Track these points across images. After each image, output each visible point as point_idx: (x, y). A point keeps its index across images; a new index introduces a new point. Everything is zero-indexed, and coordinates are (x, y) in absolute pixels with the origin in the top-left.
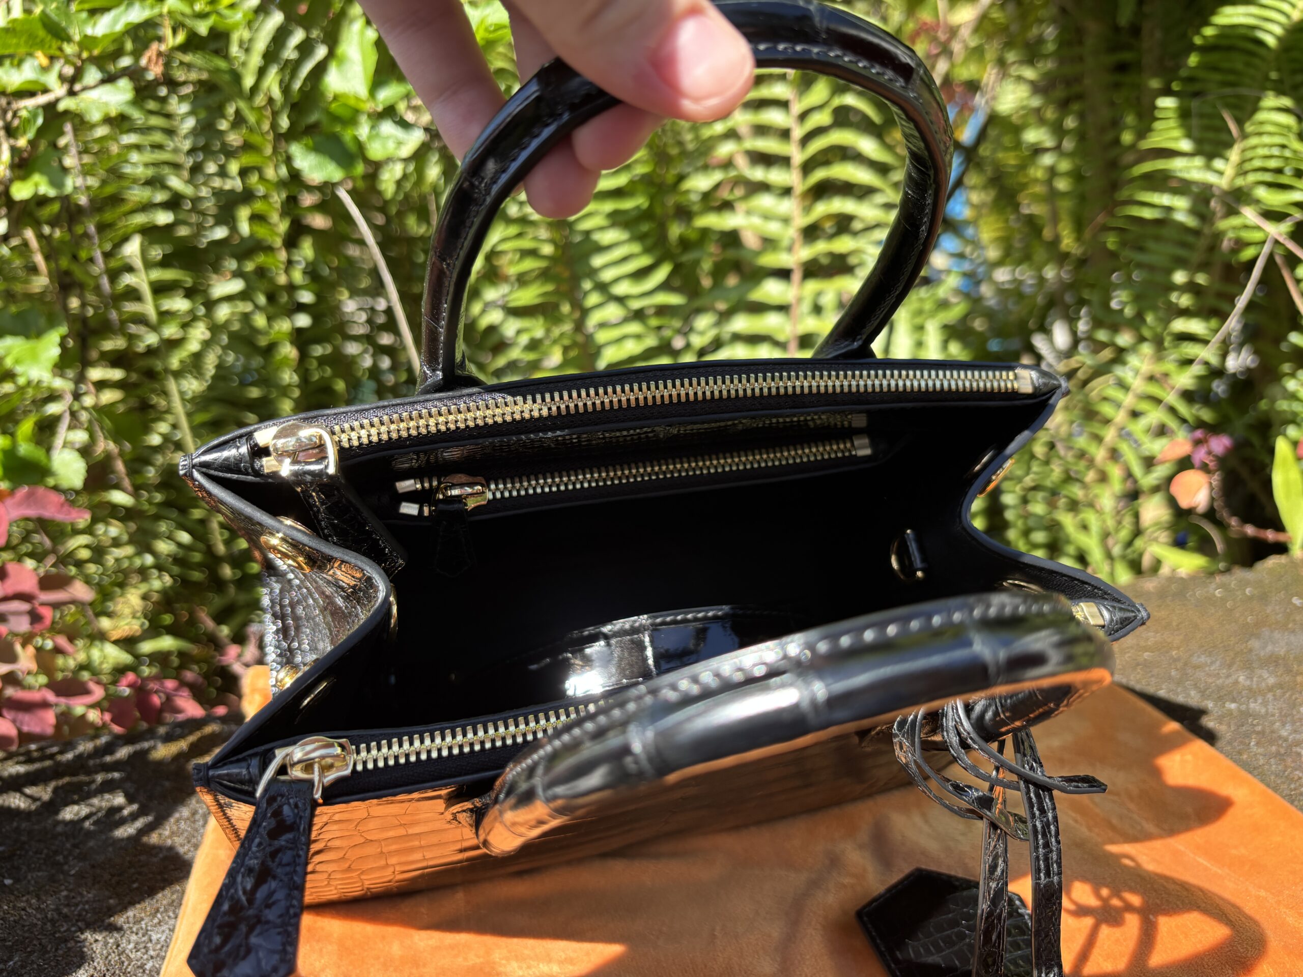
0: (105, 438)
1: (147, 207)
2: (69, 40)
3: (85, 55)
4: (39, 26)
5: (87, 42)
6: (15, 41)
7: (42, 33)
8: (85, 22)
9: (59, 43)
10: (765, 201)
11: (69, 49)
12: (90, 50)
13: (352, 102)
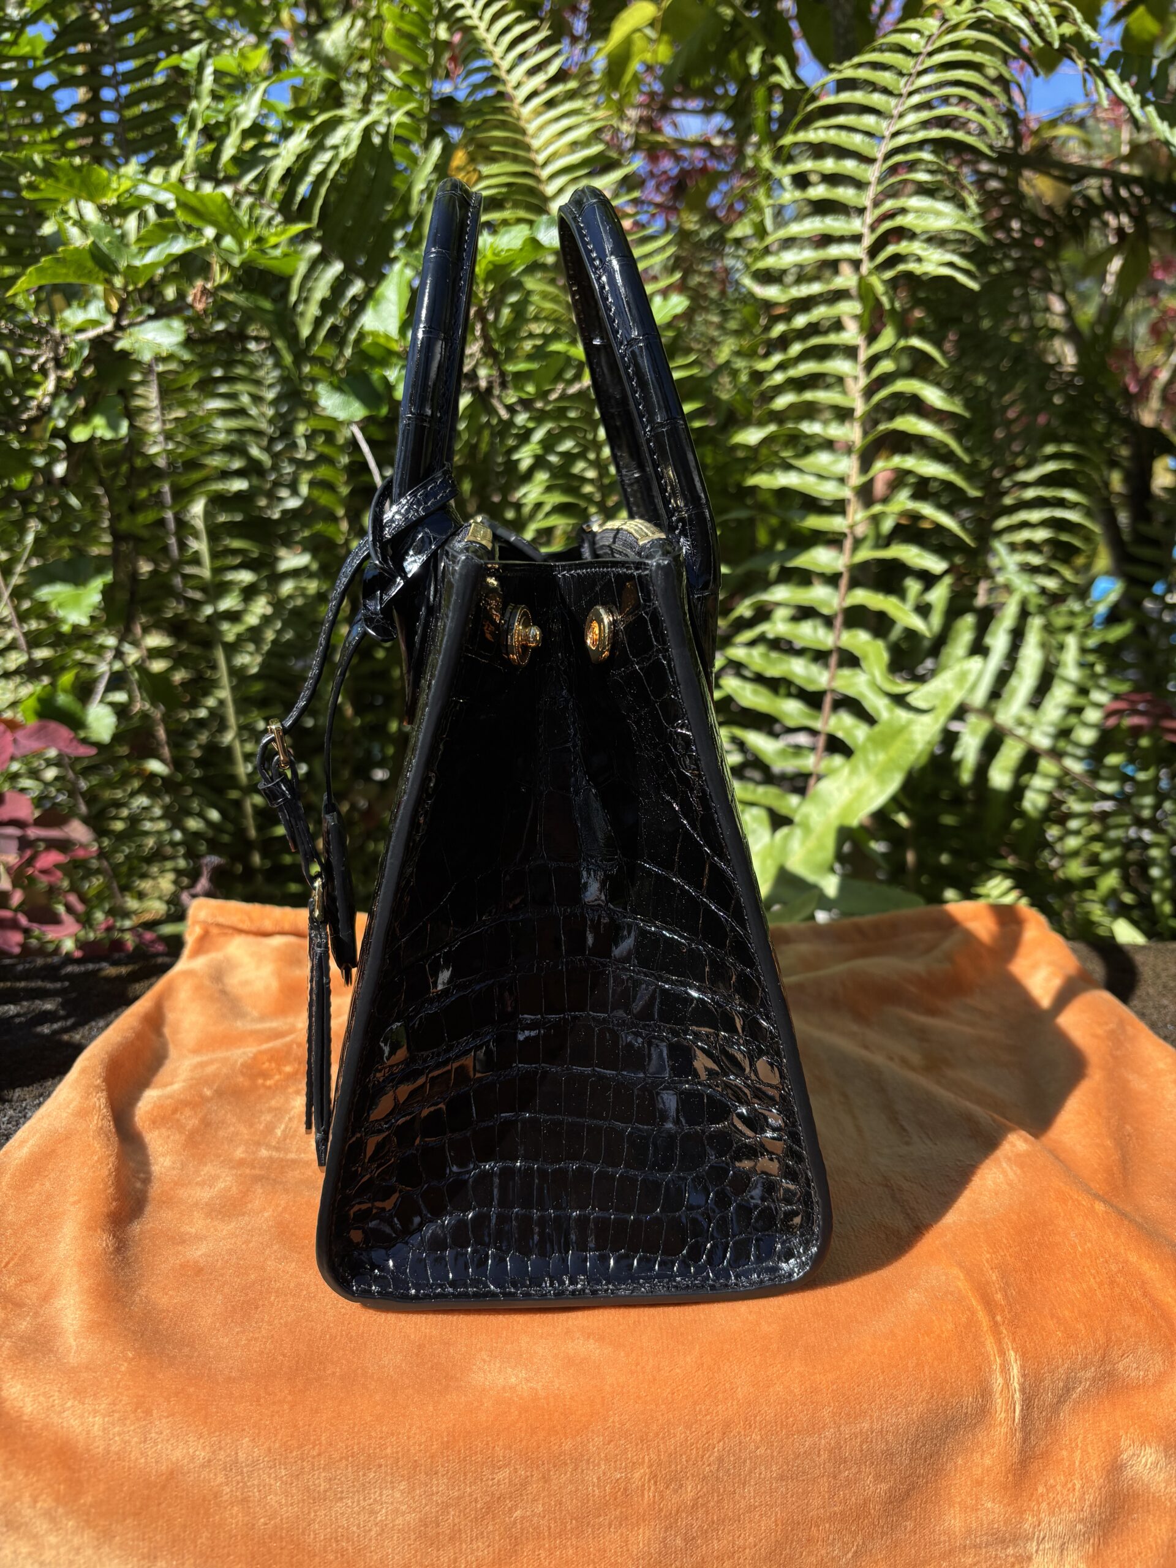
0: (142, 699)
1: (225, 475)
2: (115, 271)
3: (131, 288)
4: (88, 256)
5: (131, 272)
6: (64, 271)
7: (90, 264)
8: (135, 256)
9: (107, 275)
10: (822, 459)
11: (118, 282)
12: (135, 284)
13: (382, 341)
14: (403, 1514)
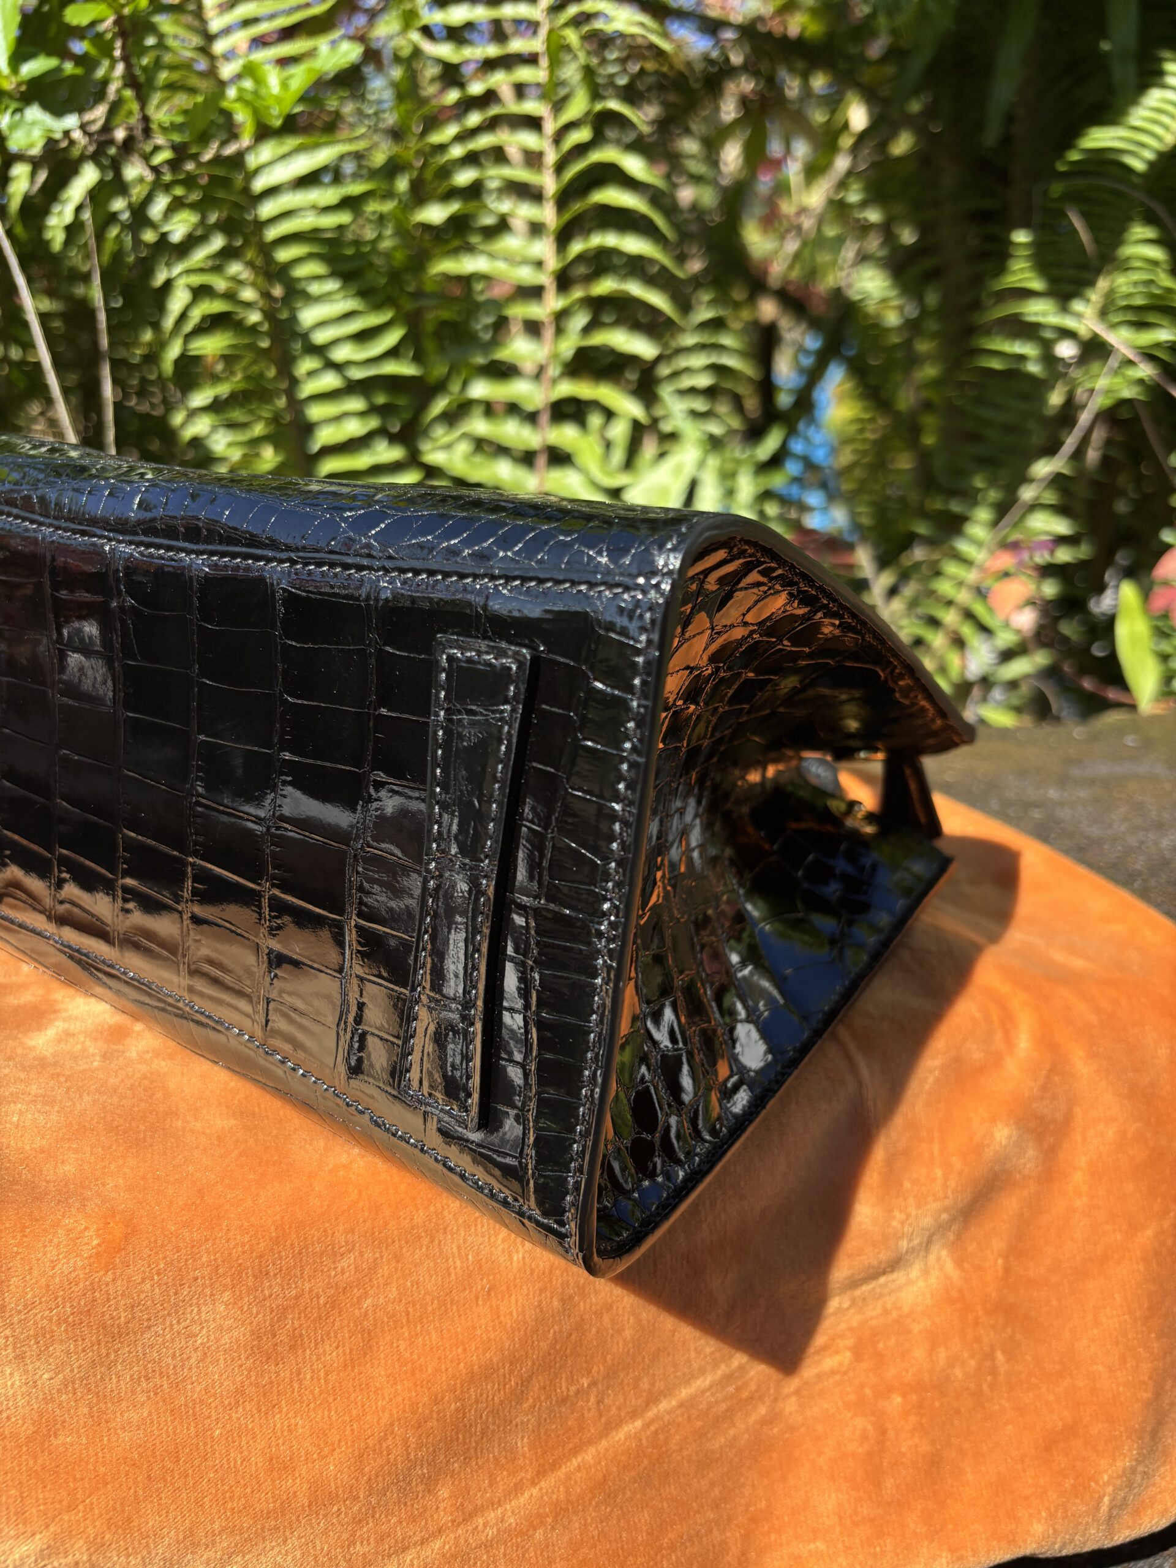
14: (230, 1329)
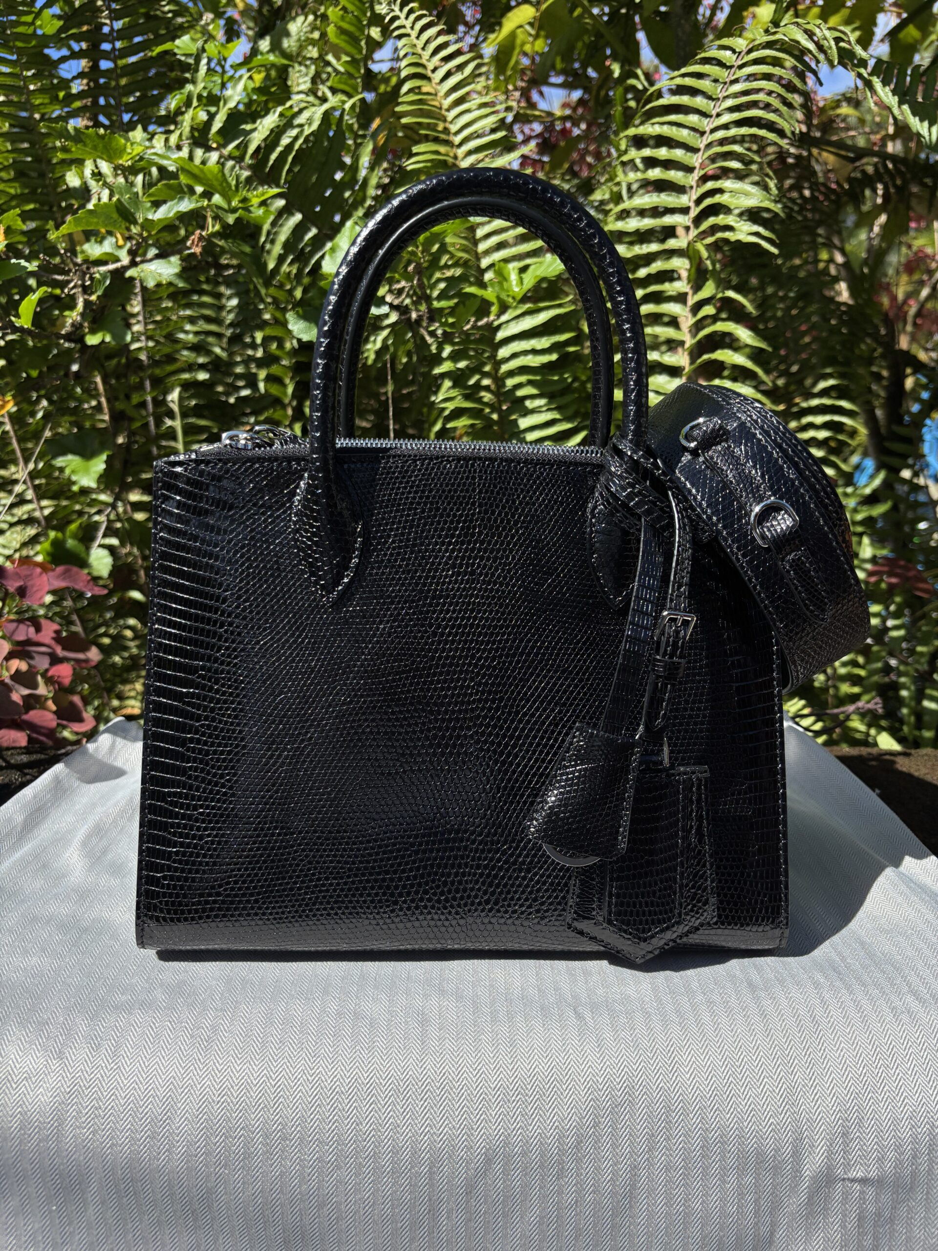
0: (132, 544)
1: (191, 367)
2: (135, 222)
3: (145, 234)
4: (114, 210)
5: (147, 224)
6: (95, 220)
7: (115, 216)
8: (148, 210)
9: (127, 225)
11: (135, 230)
12: (149, 230)
